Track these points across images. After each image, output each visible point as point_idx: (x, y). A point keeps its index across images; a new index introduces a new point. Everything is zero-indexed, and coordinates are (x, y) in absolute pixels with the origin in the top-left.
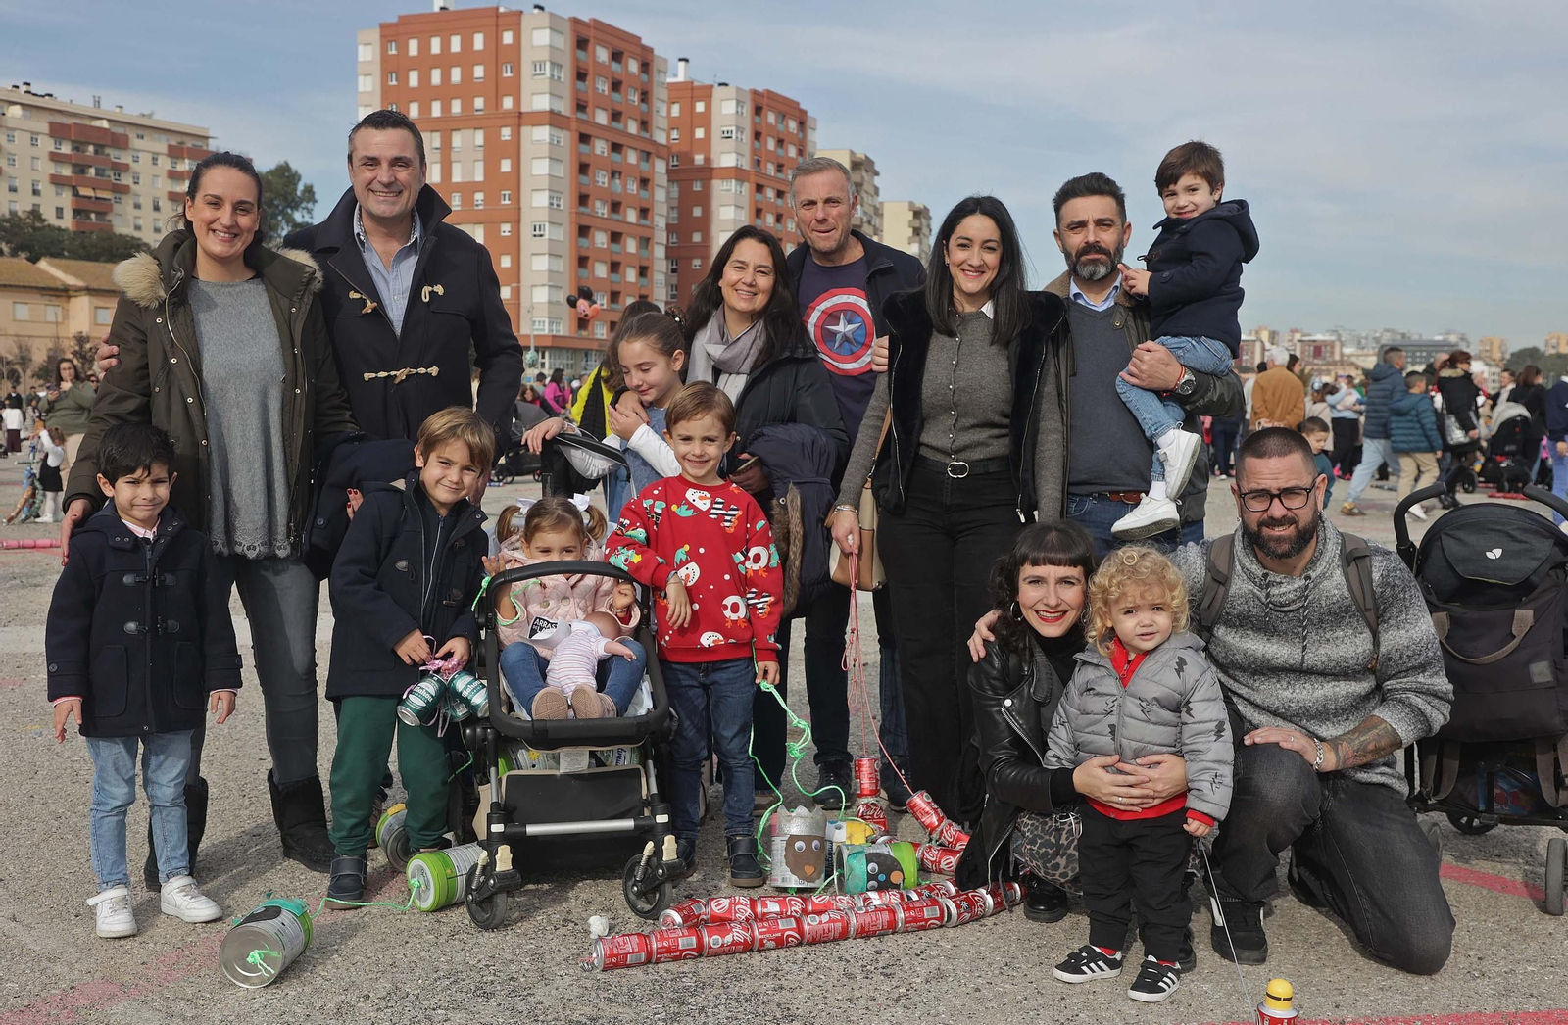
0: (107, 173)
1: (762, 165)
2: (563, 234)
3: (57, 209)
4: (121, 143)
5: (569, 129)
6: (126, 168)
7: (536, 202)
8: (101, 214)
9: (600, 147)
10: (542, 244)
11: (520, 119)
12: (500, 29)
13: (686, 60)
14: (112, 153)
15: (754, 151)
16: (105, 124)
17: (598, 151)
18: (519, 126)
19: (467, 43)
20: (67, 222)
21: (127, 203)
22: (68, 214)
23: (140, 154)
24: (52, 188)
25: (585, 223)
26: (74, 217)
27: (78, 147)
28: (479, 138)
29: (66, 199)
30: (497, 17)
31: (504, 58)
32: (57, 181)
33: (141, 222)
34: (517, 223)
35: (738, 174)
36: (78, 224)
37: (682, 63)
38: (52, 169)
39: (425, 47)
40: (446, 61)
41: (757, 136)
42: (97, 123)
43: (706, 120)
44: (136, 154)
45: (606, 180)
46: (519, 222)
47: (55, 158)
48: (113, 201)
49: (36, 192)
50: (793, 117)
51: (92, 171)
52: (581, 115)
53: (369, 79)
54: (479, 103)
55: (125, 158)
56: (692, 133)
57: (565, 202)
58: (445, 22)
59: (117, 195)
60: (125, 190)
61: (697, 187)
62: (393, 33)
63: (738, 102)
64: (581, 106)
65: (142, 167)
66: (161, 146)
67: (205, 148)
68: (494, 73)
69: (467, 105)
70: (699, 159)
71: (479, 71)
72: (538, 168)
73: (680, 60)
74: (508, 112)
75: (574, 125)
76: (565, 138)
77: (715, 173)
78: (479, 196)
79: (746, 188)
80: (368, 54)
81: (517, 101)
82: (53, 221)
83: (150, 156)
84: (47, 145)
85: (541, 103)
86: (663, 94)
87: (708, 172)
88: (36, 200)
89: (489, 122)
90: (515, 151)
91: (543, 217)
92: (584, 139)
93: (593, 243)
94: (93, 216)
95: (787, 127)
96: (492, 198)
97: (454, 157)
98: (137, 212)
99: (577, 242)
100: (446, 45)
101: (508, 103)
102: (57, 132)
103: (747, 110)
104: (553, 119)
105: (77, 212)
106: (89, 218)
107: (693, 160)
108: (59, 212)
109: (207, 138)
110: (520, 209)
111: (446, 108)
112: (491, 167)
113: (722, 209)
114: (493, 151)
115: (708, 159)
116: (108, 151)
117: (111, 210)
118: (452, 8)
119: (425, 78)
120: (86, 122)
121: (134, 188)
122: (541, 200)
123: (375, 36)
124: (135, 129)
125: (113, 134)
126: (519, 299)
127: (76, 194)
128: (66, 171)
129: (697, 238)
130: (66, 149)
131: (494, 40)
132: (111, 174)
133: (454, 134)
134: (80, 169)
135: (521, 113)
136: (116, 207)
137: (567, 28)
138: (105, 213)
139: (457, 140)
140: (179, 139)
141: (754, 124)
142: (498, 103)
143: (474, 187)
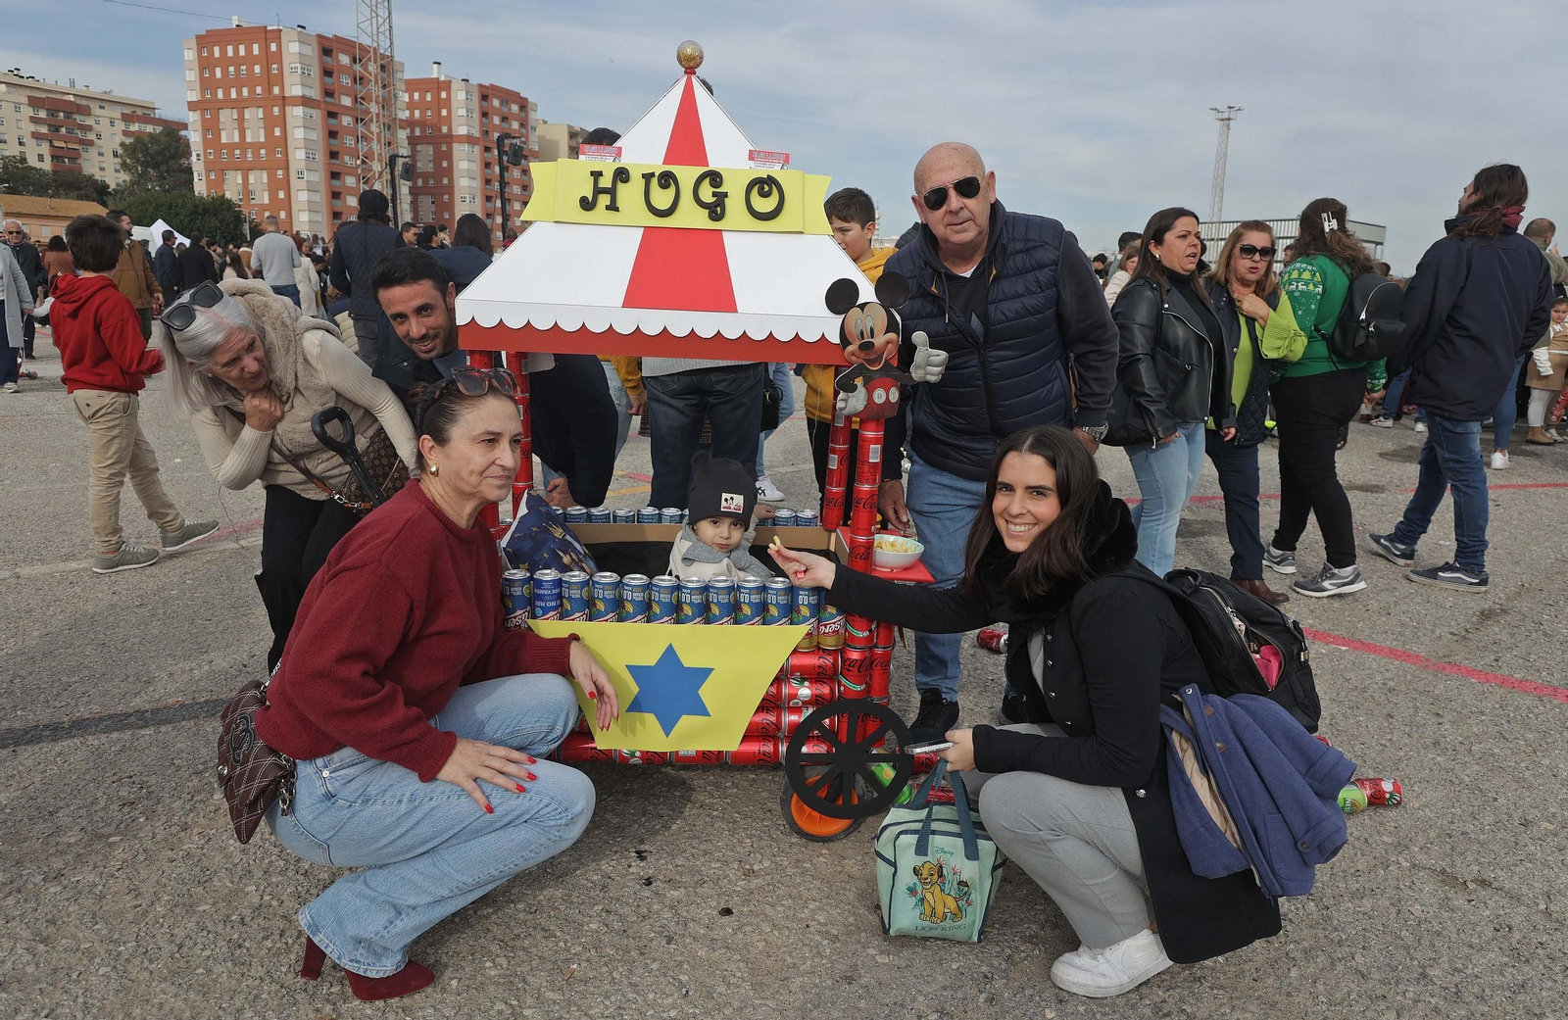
0: (76, 131)
1: (490, 134)
2: (318, 177)
3: (39, 157)
4: (86, 111)
5: (320, 109)
6: (89, 128)
7: (298, 156)
8: (73, 159)
9: (346, 120)
10: (302, 184)
11: (284, 101)
12: (268, 41)
13: (439, 64)
14: (79, 118)
15: (482, 124)
16: (72, 98)
17: (345, 123)
18: (284, 106)
19: (249, 50)
20: (47, 165)
21: (93, 152)
22: (48, 159)
23: (100, 119)
24: (34, 141)
25: (336, 170)
26: (52, 161)
27: (52, 113)
28: (260, 113)
29: (45, 148)
30: (266, 32)
31: (271, 59)
32: (36, 136)
33: (103, 165)
34: (287, 169)
35: (469, 139)
36: (54, 166)
37: (436, 65)
38: (33, 128)
39: (223, 52)
40: (237, 61)
41: (485, 114)
42: (67, 98)
43: (447, 103)
44: (97, 119)
45: (353, 143)
46: (288, 168)
47: (34, 120)
48: (81, 151)
49: (21, 144)
50: (515, 102)
51: (63, 130)
52: (328, 99)
53: (192, 72)
54: (259, 90)
55: (89, 121)
56: (440, 112)
57: (320, 156)
58: (240, 35)
59: (85, 147)
60: (91, 143)
61: (444, 148)
62: (205, 41)
63: (467, 93)
64: (329, 93)
65: (103, 127)
66: (116, 113)
67: (152, 116)
68: (267, 69)
69: (252, 91)
70: (445, 130)
71: (257, 69)
72: (297, 134)
73: (435, 63)
74: (276, 96)
75: (323, 106)
76: (317, 114)
77: (454, 138)
78: (263, 152)
79: (477, 149)
80: (190, 55)
81: (282, 89)
82: (38, 165)
83: (108, 120)
84: (29, 112)
85: (296, 91)
86: (400, 86)
87: (450, 138)
88: (22, 149)
89: (266, 102)
90: (283, 122)
91: (302, 166)
92: (332, 115)
93: (345, 183)
94: (66, 160)
95: (510, 109)
96: (271, 152)
97: (246, 125)
98: (101, 158)
99: (330, 184)
100: (236, 51)
101: (276, 90)
102: (34, 102)
103: (476, 98)
104: (305, 101)
105: (53, 157)
106: (65, 162)
107: (441, 129)
108: (41, 158)
109: (154, 109)
110: (288, 160)
111: (239, 93)
112: (269, 133)
113: (461, 162)
114: (269, 123)
115: (450, 129)
116: (75, 116)
117: (80, 157)
118: (245, 25)
119: (225, 72)
120: (59, 97)
121: (97, 142)
122: (301, 155)
123: (193, 44)
124: (97, 101)
125: (77, 104)
126: (291, 218)
127: (52, 145)
128: (44, 130)
129: (445, 181)
130: (42, 114)
131: (266, 48)
132: (79, 133)
133: (245, 110)
134: (55, 128)
135: (284, 98)
136: (84, 155)
137: (314, 41)
138: (76, 159)
139: (247, 114)
140: (132, 109)
141: (481, 106)
142: (270, 91)
143: (260, 146)
